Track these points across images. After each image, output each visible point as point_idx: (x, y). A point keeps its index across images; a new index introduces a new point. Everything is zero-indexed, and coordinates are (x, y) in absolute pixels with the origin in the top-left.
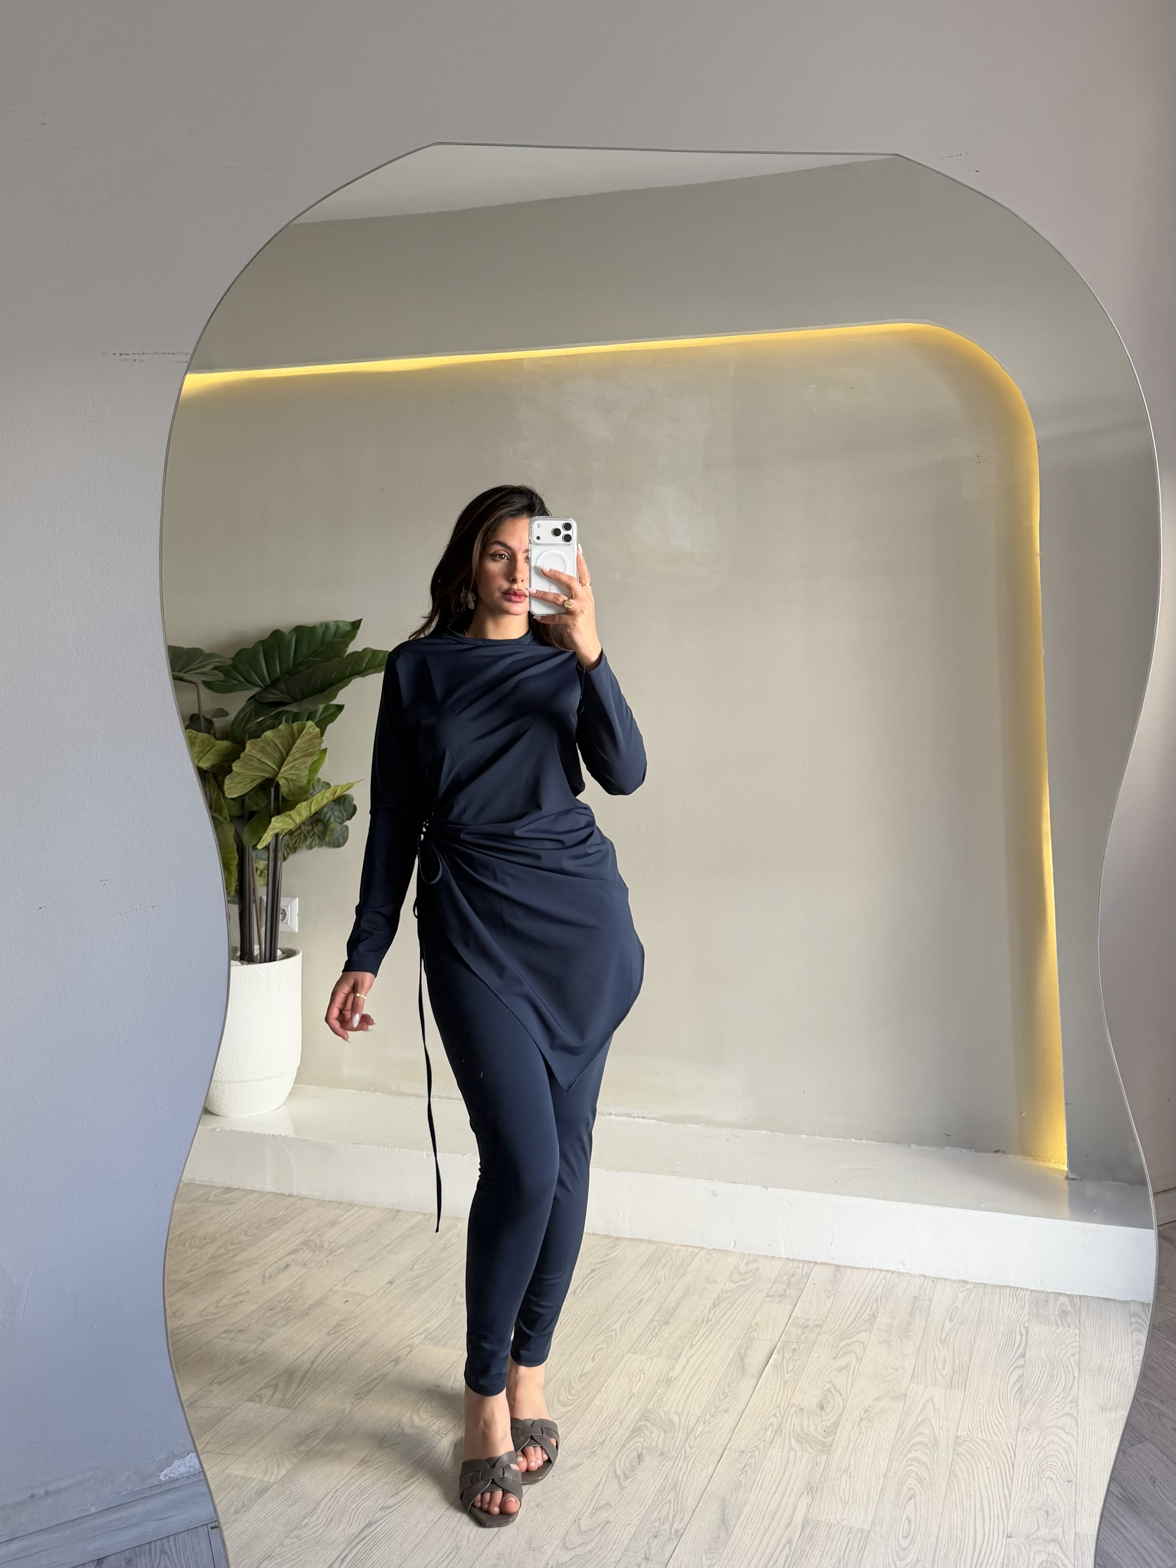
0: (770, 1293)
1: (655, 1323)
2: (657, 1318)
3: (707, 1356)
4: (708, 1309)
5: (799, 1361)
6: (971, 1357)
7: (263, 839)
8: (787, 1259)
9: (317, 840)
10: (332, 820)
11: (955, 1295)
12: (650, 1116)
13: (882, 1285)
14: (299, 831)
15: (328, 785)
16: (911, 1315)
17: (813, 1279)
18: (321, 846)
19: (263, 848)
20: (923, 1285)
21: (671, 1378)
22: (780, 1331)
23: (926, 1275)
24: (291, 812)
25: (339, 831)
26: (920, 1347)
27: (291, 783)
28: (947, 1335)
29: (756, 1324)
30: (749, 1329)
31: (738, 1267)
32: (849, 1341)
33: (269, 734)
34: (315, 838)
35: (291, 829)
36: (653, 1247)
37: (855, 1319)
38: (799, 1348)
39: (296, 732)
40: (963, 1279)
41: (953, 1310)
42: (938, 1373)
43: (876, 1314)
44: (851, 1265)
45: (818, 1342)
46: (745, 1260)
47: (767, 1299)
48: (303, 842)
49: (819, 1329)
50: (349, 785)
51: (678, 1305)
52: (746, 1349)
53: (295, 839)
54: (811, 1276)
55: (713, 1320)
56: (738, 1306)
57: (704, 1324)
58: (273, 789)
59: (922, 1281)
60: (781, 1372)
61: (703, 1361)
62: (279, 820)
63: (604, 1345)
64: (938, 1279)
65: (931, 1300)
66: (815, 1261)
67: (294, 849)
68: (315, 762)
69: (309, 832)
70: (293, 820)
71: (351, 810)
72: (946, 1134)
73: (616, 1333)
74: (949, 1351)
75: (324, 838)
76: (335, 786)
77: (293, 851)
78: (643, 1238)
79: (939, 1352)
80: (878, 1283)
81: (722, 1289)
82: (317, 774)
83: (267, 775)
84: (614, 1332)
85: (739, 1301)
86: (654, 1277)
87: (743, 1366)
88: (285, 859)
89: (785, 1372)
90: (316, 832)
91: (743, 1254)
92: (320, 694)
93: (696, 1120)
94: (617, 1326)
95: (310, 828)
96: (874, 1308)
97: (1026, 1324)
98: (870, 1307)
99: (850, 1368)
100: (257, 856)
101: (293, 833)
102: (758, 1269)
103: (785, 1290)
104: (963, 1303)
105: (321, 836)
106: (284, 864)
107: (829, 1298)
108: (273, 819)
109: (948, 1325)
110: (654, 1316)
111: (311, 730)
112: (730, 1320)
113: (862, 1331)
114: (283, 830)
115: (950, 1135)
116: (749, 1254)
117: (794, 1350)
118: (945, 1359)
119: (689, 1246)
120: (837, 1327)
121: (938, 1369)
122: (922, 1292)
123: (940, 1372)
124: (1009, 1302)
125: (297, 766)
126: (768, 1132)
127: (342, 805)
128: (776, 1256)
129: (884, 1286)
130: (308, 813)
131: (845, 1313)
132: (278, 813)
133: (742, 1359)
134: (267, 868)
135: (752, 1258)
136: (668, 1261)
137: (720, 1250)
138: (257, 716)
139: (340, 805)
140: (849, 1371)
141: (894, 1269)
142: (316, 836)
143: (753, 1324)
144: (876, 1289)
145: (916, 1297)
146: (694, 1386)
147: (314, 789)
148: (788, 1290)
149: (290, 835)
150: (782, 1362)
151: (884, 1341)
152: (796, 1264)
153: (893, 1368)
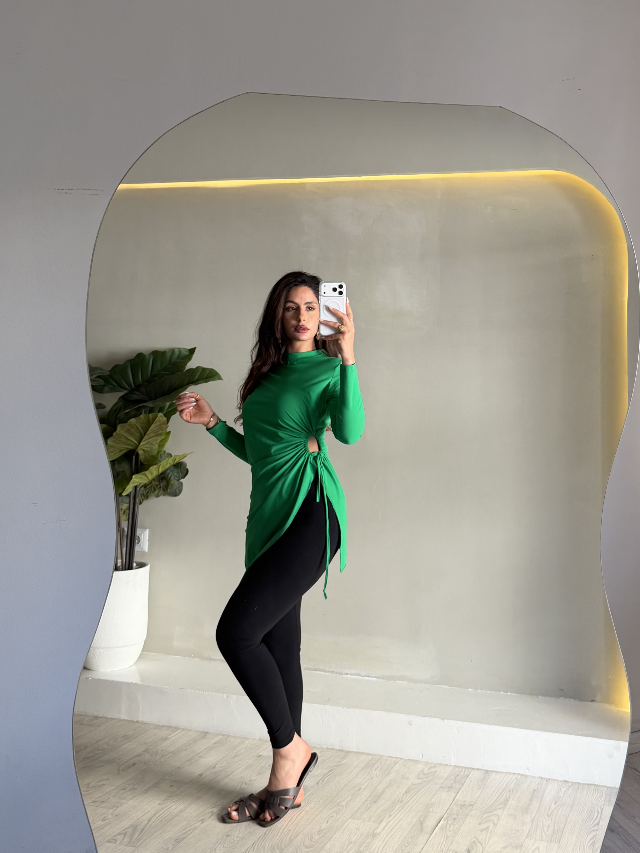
0: (443, 786)
1: (368, 802)
2: (369, 799)
3: (399, 821)
4: (402, 794)
5: (457, 826)
6: (565, 825)
7: (126, 489)
8: (455, 766)
9: (162, 492)
10: (172, 478)
11: (560, 789)
12: (373, 675)
13: (514, 783)
14: (150, 485)
15: (170, 455)
16: (531, 800)
17: (470, 778)
18: (164, 495)
19: (126, 495)
20: (540, 783)
21: (376, 833)
22: (446, 809)
23: (543, 776)
24: (147, 472)
25: (176, 485)
26: (534, 819)
27: (147, 453)
28: (552, 812)
29: (432, 803)
30: (427, 806)
31: (423, 770)
32: (489, 814)
33: (133, 420)
34: (161, 489)
35: (146, 484)
36: (370, 757)
37: (495, 802)
38: (458, 818)
39: (151, 420)
40: (566, 779)
41: (557, 798)
42: (543, 834)
43: (508, 799)
44: (495, 770)
45: (470, 814)
46: (428, 766)
47: (440, 789)
48: (153, 492)
49: (471, 807)
50: (185, 455)
51: (383, 791)
52: (425, 818)
53: (148, 490)
54: (470, 776)
55: (405, 801)
56: (422, 793)
57: (399, 803)
58: (134, 457)
59: (540, 780)
60: (445, 832)
61: (396, 824)
62: (138, 477)
63: (335, 814)
64: (550, 779)
65: (544, 792)
66: (473, 767)
67: (146, 497)
68: (163, 439)
69: (157, 486)
70: (147, 477)
71: (185, 472)
72: (560, 689)
73: (343, 807)
74: (552, 821)
75: (167, 490)
76: (176, 455)
77: (146, 498)
78: (364, 752)
79: (546, 821)
80: (511, 781)
81: (412, 783)
82: (163, 448)
83: (131, 448)
84: (341, 807)
85: (422, 790)
86: (369, 775)
87: (422, 827)
88: (141, 503)
89: (448, 831)
90: (161, 485)
91: (427, 763)
92: (168, 396)
93: (402, 678)
94: (344, 804)
95: (158, 483)
96: (508, 796)
97: (602, 807)
98: (505, 795)
99: (489, 829)
100: (122, 500)
101: (147, 486)
102: (436, 771)
103: (452, 784)
104: (564, 794)
105: (165, 489)
106: (140, 506)
107: (480, 789)
108: (134, 476)
109: (553, 806)
110: (368, 798)
111: (161, 419)
112: (416, 801)
113: (499, 809)
114: (140, 484)
115: (563, 690)
116: (431, 763)
117: (455, 819)
118: (549, 826)
119: (393, 757)
120: (482, 806)
121: (544, 831)
122: (539, 787)
123: (545, 833)
124: (593, 794)
125: (151, 442)
126: (448, 687)
127: (179, 468)
128: (448, 764)
129: (515, 783)
130: (157, 473)
131: (489, 798)
132: (137, 471)
133: (421, 824)
134: (128, 509)
135: (432, 765)
136: (379, 766)
137: (413, 760)
138: (125, 408)
139: (178, 467)
140: (488, 831)
141: (522, 773)
142: (162, 489)
143: (430, 803)
144: (510, 784)
145: (535, 790)
146: (390, 838)
147: (161, 457)
148: (454, 784)
149: (145, 487)
150: (447, 825)
151: (511, 815)
152: (460, 769)
153: (516, 830)
